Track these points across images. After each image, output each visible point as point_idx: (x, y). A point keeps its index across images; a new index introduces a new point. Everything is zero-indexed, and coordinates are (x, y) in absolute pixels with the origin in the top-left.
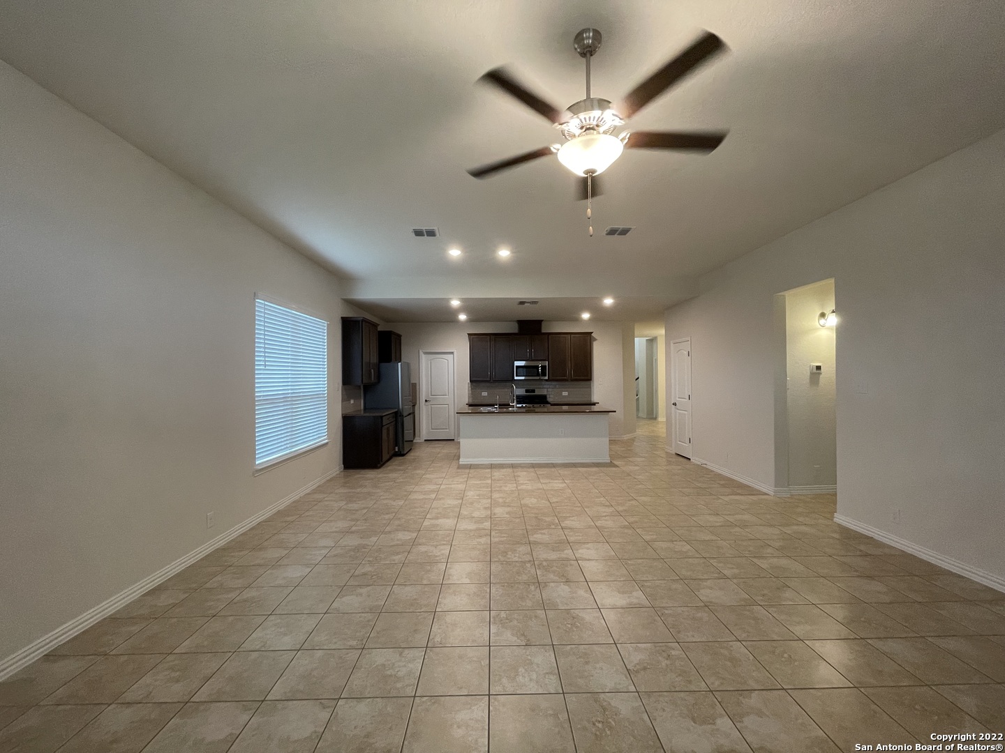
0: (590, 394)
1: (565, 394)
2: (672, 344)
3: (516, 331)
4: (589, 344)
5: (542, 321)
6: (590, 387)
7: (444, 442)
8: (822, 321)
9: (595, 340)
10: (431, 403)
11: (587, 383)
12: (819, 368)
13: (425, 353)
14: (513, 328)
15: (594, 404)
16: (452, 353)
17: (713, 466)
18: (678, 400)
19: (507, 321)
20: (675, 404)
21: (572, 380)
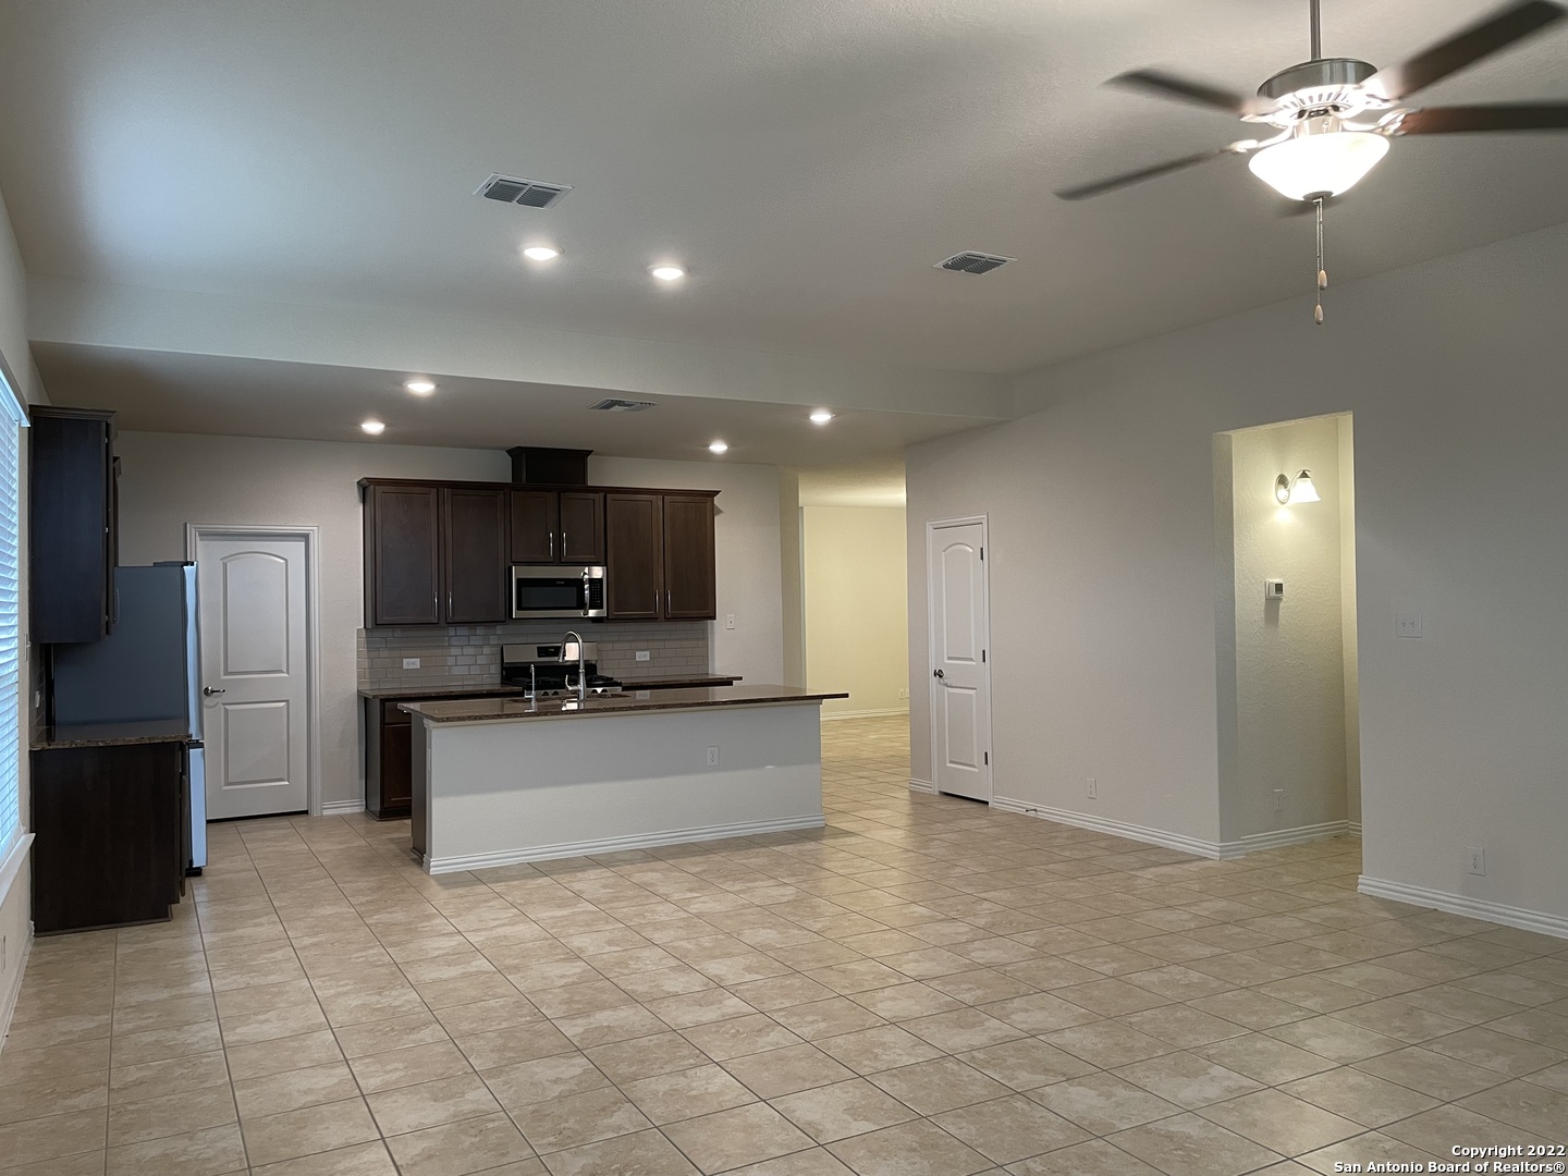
0: (705, 657)
1: (643, 656)
2: (929, 529)
3: (505, 477)
4: (708, 523)
5: (590, 452)
6: (704, 638)
7: (285, 822)
8: (1282, 492)
9: (720, 512)
10: (225, 698)
11: (699, 624)
12: (1279, 587)
13: (204, 535)
14: (497, 470)
15: (728, 682)
16: (306, 537)
17: (1050, 813)
18: (946, 665)
19: (480, 448)
20: (939, 674)
21: (667, 619)
